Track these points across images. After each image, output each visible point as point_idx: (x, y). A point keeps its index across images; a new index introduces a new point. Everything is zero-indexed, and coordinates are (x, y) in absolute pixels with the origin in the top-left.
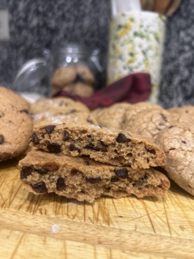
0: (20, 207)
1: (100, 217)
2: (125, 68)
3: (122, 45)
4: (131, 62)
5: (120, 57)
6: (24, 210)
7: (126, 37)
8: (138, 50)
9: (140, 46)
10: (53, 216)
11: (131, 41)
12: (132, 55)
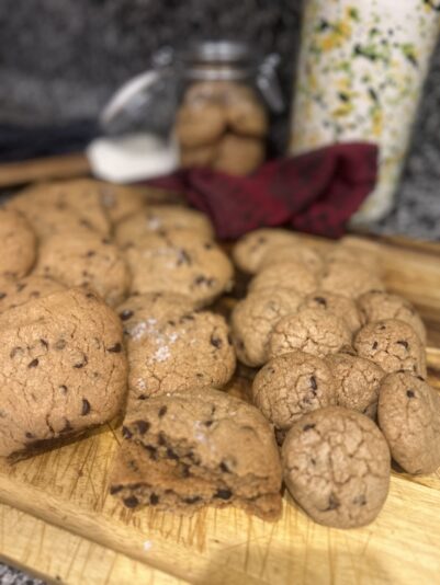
0: (114, 511)
1: (195, 540)
2: (326, 124)
3: (326, 71)
4: (340, 113)
5: (319, 99)
6: (117, 517)
7: (335, 53)
8: (360, 88)
9: (366, 79)
10: (146, 530)
11: (346, 66)
12: (344, 98)
